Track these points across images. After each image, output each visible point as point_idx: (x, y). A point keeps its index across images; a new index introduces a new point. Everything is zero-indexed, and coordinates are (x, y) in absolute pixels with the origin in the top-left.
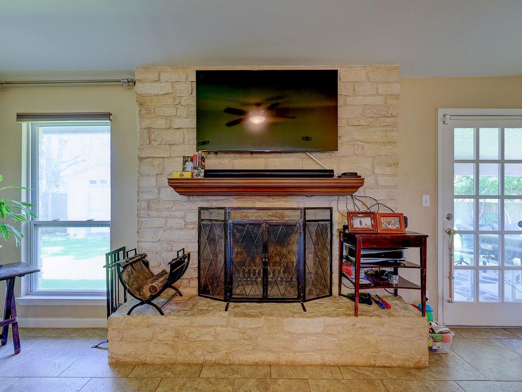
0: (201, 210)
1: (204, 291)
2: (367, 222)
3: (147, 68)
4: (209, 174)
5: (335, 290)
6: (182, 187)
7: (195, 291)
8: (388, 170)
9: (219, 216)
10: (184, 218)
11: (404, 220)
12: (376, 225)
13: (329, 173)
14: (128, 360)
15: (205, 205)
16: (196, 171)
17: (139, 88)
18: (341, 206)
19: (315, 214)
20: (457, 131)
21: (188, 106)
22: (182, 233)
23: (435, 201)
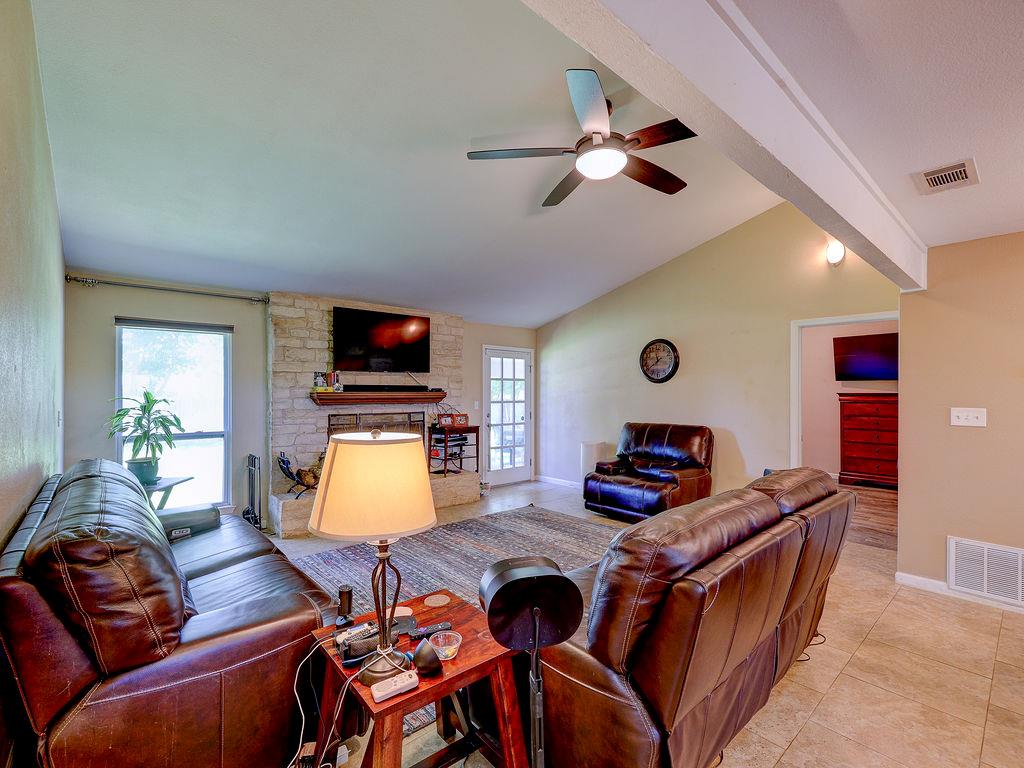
0: (330, 416)
2: (449, 421)
3: (282, 294)
4: (347, 388)
6: (321, 400)
8: (457, 385)
10: (316, 424)
11: (467, 418)
12: (453, 422)
13: (424, 389)
14: (298, 533)
15: (335, 412)
16: (336, 387)
17: (273, 310)
20: (492, 360)
22: (315, 436)
23: (481, 407)
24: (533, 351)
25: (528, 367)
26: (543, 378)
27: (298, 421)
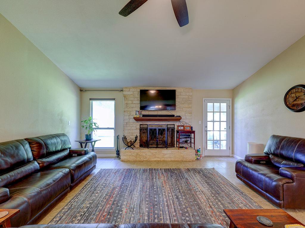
0: (140, 125)
1: (141, 146)
2: (182, 128)
3: (126, 88)
4: (144, 116)
5: (175, 146)
6: (137, 119)
7: (139, 146)
8: (189, 115)
9: (146, 126)
10: (136, 127)
11: (192, 128)
12: (184, 129)
13: (173, 116)
15: (142, 123)
16: (140, 115)
17: (125, 93)
18: (177, 124)
19: (170, 126)
20: (208, 104)
21: (137, 98)
22: (136, 131)
23: (202, 123)
24: (231, 99)
25: (228, 107)
26: (235, 111)
27: (131, 126)
